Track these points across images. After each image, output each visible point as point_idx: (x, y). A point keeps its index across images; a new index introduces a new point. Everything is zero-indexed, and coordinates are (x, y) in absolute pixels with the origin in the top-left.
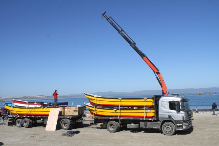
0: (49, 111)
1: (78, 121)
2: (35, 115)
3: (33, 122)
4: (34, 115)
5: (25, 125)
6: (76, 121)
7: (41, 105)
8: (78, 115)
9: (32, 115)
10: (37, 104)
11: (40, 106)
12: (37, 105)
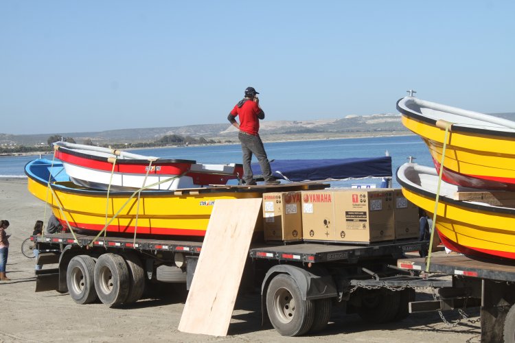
0: (208, 217)
1: (363, 284)
2: (143, 235)
3: (146, 276)
4: (140, 236)
5: (105, 289)
6: (354, 282)
7: (179, 175)
8: (372, 243)
9: (131, 236)
10: (159, 168)
11: (177, 181)
12: (163, 178)
